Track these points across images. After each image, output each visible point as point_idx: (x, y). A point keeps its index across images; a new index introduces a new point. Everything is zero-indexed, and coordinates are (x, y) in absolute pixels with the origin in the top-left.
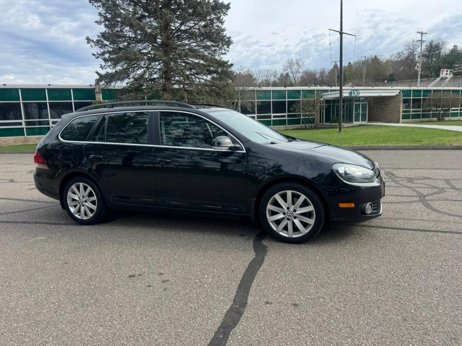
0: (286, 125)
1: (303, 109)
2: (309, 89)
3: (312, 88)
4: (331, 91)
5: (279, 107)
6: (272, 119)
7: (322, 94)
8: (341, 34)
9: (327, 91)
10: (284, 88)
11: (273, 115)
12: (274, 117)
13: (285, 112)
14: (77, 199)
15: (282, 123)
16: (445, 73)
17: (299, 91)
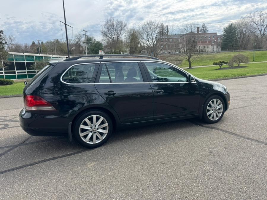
0: (27, 78)
1: (37, 67)
2: (39, 56)
3: (41, 55)
4: (53, 57)
5: (21, 66)
6: (17, 74)
7: (48, 59)
8: (66, 25)
9: (50, 57)
10: (22, 53)
11: (16, 71)
12: (18, 73)
13: (26, 70)
14: (90, 129)
15: (24, 76)
16: (101, 52)
17: (33, 56)
